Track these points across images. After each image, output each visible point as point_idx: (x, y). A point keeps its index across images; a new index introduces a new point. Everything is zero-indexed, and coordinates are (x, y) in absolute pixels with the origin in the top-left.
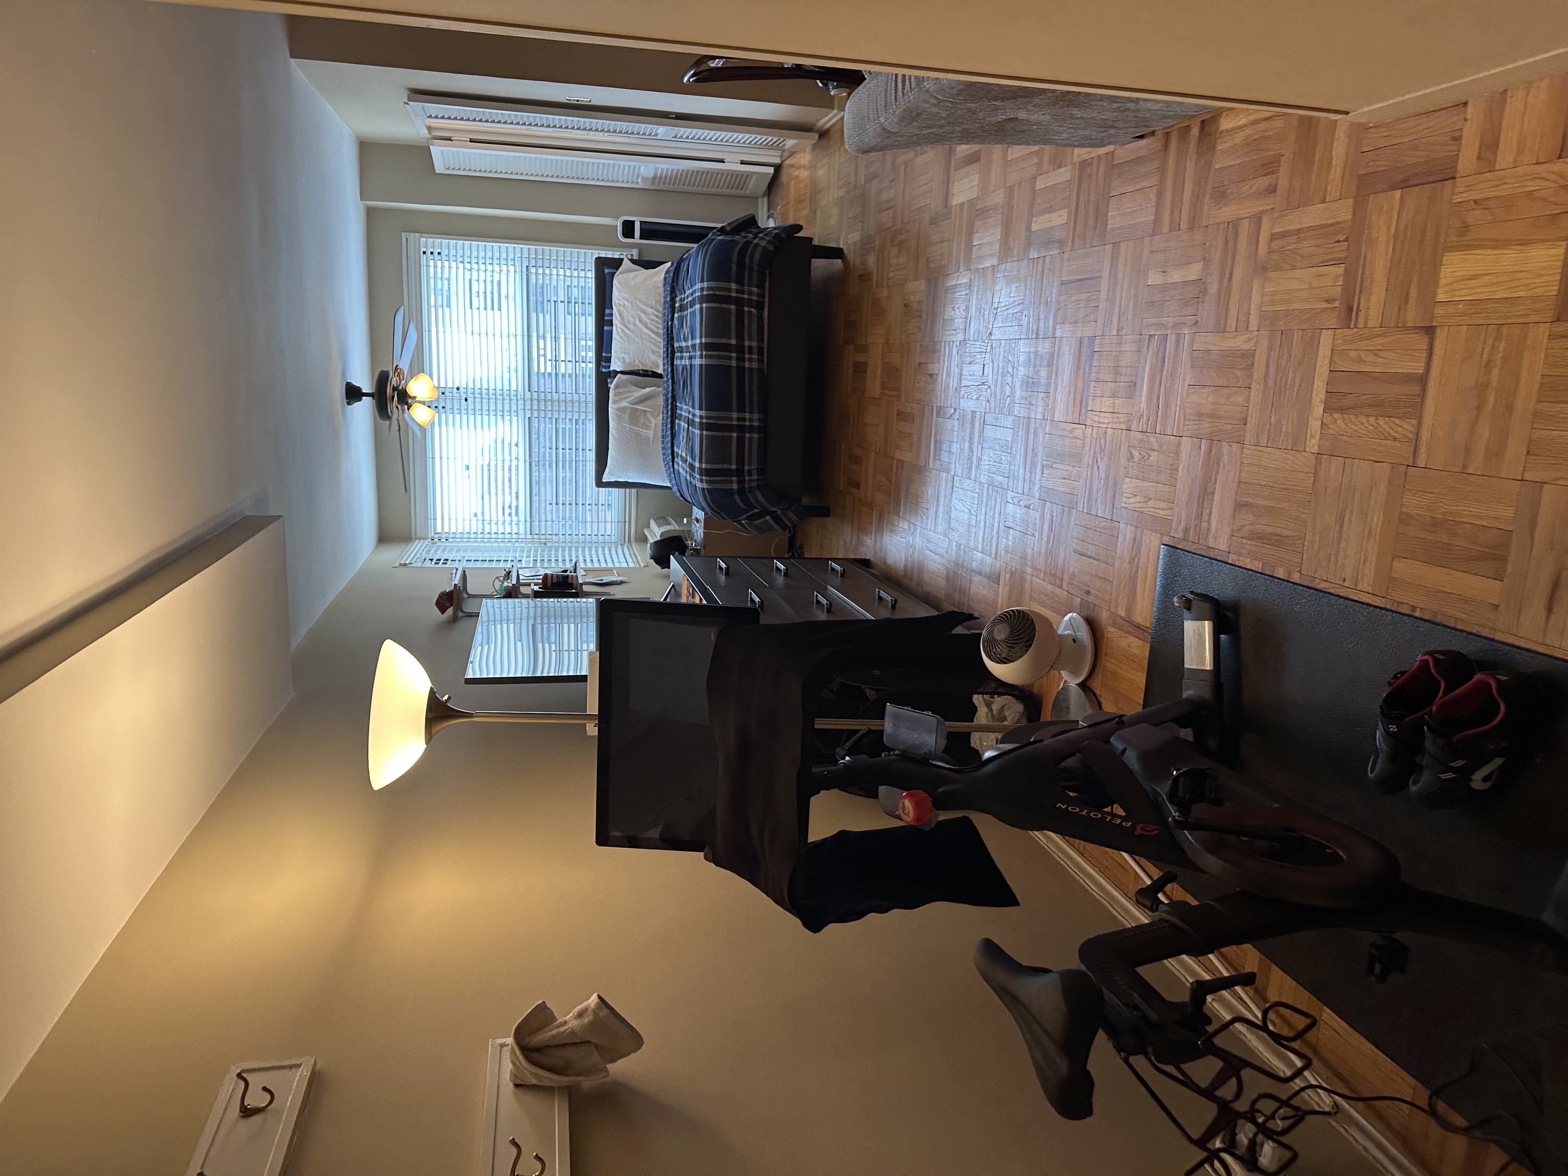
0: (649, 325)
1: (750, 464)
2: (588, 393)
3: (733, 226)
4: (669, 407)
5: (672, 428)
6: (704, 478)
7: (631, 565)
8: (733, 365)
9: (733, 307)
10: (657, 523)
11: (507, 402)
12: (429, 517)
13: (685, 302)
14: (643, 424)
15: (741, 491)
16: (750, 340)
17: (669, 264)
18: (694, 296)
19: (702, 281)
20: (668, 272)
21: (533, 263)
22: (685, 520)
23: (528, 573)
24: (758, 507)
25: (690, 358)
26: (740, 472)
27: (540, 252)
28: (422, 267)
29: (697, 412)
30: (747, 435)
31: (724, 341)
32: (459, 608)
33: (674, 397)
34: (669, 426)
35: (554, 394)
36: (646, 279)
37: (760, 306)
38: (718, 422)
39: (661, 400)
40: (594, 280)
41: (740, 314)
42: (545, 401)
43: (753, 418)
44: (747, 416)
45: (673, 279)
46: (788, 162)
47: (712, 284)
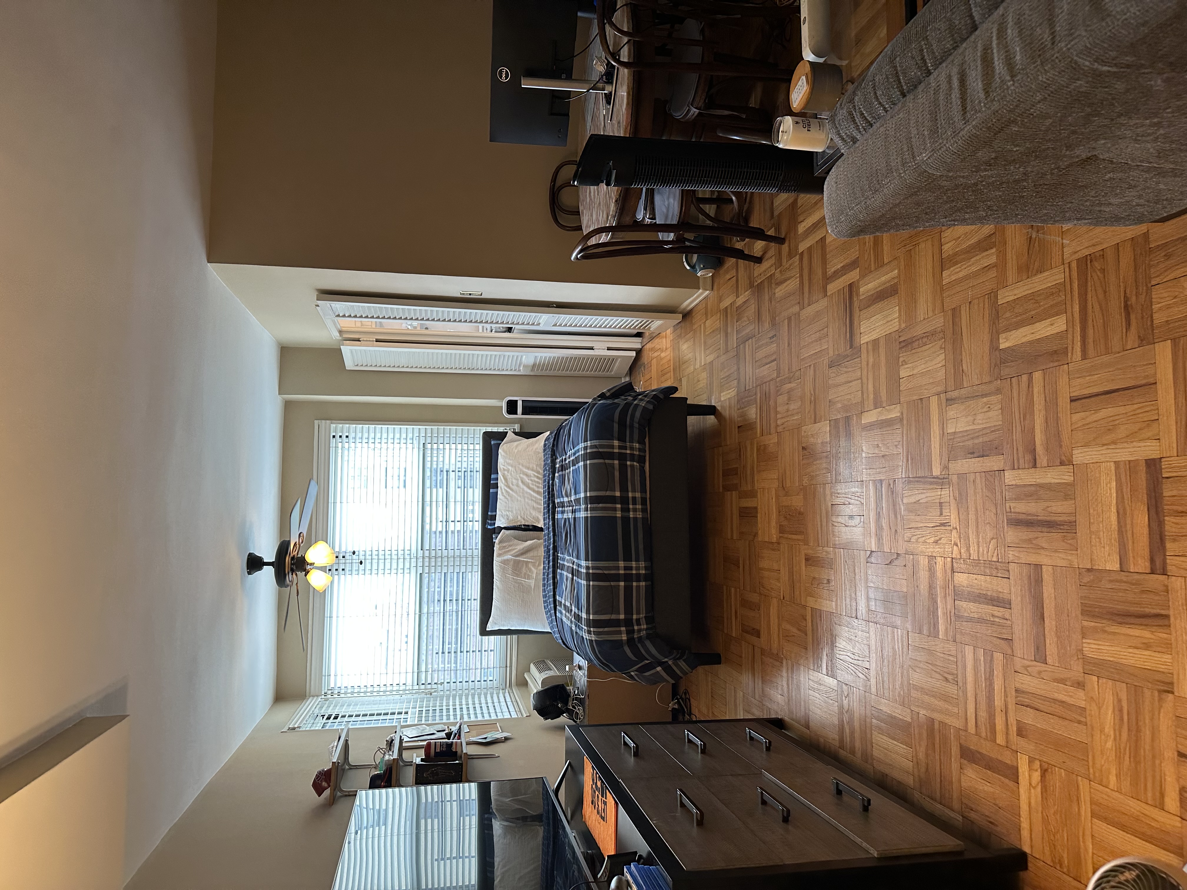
0: (531, 486)
1: (638, 613)
2: (474, 548)
3: (612, 391)
4: (551, 558)
5: (554, 577)
6: (592, 629)
7: (514, 715)
8: (618, 515)
9: (616, 462)
10: (537, 668)
11: (401, 561)
12: (324, 674)
13: (567, 462)
14: (525, 574)
15: (631, 642)
16: (634, 491)
17: (548, 433)
18: (577, 455)
19: (586, 441)
20: (547, 439)
21: (429, 440)
22: (567, 667)
23: (410, 733)
24: (649, 658)
25: (573, 512)
26: (628, 622)
27: (435, 431)
28: (331, 449)
29: (583, 563)
30: (634, 584)
31: (608, 493)
32: (337, 787)
33: (555, 548)
34: (551, 576)
35: (444, 551)
36: (528, 446)
37: (641, 460)
38: (606, 572)
39: (541, 552)
40: (481, 451)
41: (623, 468)
42: (436, 558)
43: (639, 567)
44: (634, 564)
45: (553, 443)
46: (648, 346)
47: (596, 442)
